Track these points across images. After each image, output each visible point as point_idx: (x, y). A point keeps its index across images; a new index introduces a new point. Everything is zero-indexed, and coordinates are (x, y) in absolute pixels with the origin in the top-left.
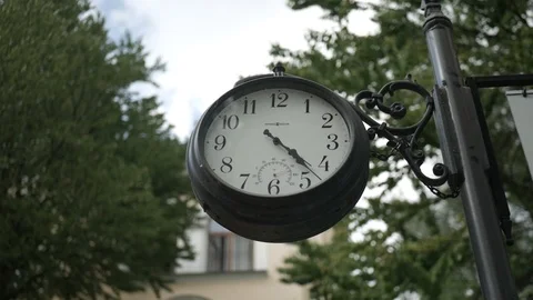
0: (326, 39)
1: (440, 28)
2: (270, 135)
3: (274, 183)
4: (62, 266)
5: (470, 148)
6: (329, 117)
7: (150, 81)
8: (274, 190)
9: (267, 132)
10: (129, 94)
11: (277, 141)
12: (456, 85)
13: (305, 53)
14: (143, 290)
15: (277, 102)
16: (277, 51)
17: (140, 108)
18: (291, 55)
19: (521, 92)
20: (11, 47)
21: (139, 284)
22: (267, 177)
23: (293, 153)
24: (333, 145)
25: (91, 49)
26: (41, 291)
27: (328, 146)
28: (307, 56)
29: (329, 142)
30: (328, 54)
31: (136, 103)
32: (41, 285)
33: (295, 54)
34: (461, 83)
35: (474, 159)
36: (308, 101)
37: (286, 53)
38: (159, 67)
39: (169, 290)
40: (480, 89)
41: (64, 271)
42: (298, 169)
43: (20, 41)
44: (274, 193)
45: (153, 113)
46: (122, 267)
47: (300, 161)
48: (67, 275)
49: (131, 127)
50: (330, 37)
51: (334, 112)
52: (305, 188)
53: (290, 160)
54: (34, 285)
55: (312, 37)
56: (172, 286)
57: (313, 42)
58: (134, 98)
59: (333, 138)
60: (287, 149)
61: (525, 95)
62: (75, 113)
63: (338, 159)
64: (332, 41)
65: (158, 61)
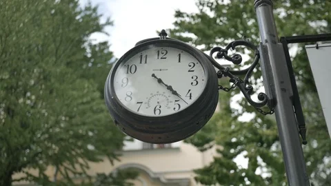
0: (210, 5)
1: (265, 5)
2: (155, 77)
3: (158, 107)
4: (54, 146)
5: (281, 83)
6: (192, 65)
7: (103, 32)
8: (157, 112)
9: (153, 75)
10: (91, 40)
11: (160, 81)
12: (274, 42)
13: (197, 14)
14: (102, 161)
15: (161, 56)
16: (179, 14)
17: (97, 49)
18: (188, 16)
19: (315, 45)
20: (14, 13)
21: (99, 157)
22: (153, 104)
23: (170, 88)
24: (195, 83)
25: (66, 13)
26: (41, 162)
27: (192, 83)
28: (198, 16)
29: (192, 80)
30: (211, 14)
31: (95, 46)
32: (41, 159)
33: (190, 15)
34: (277, 41)
35: (283, 90)
36: (180, 55)
37: (185, 15)
38: (109, 23)
39: (119, 160)
40: (289, 45)
41: (55, 149)
42: (173, 98)
43: (20, 8)
44: (157, 115)
45: (106, 51)
46: (90, 147)
47: (175, 93)
48: (56, 152)
49: (92, 60)
50: (212, 4)
51: (196, 62)
52: (177, 110)
53: (168, 93)
54: (37, 159)
55: (200, 4)
56: (120, 158)
57: (201, 7)
58: (94, 43)
59: (195, 78)
60: (166, 85)
61: (317, 48)
62: (56, 53)
63: (197, 92)
64: (214, 7)
65: (108, 19)
